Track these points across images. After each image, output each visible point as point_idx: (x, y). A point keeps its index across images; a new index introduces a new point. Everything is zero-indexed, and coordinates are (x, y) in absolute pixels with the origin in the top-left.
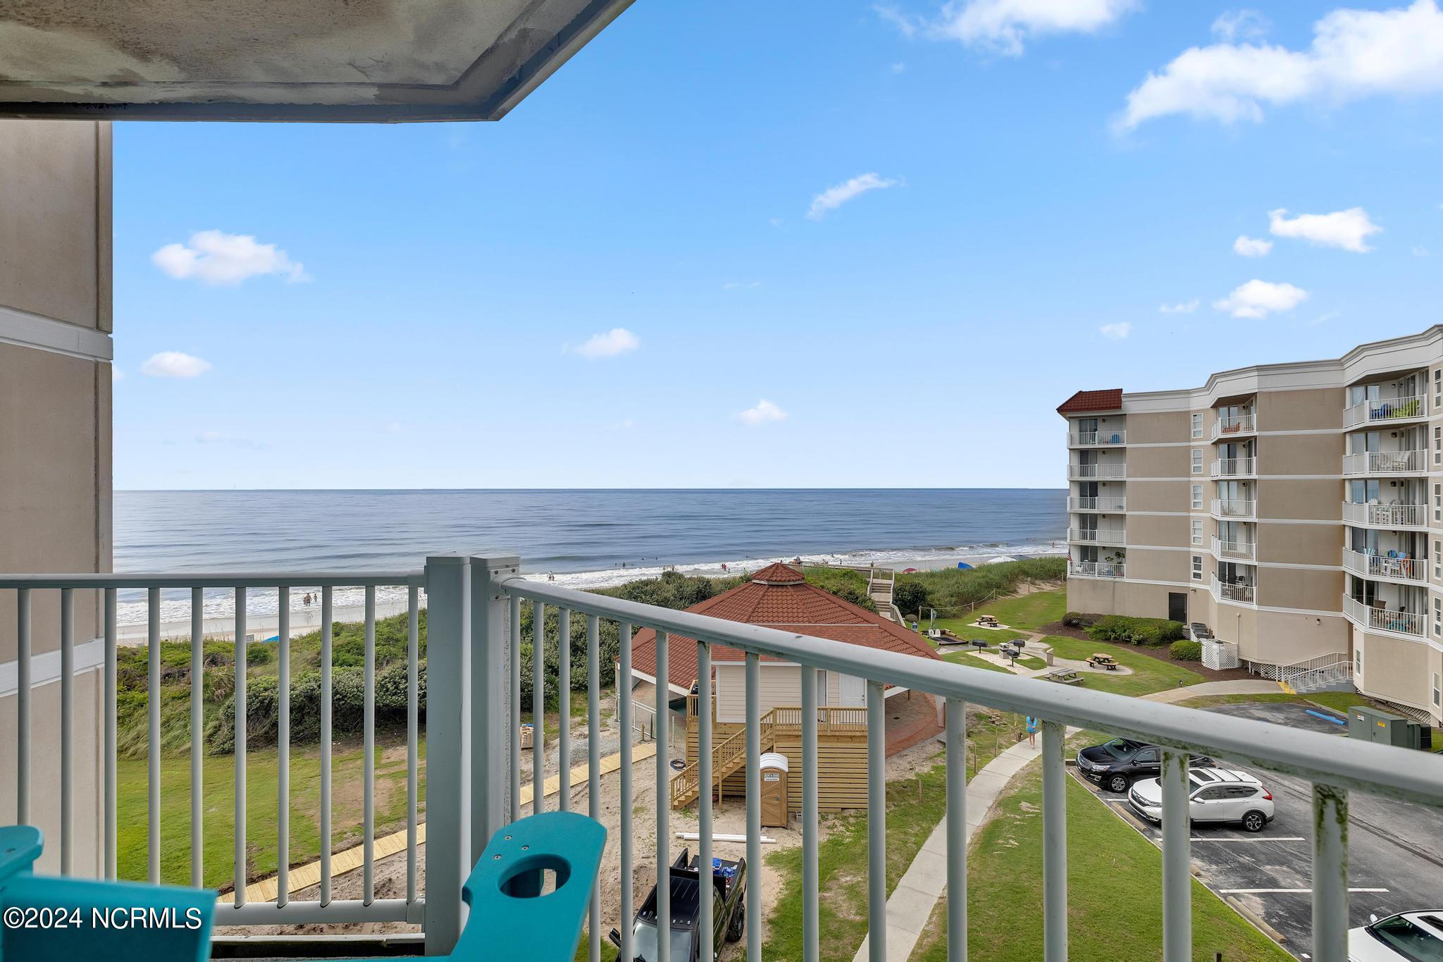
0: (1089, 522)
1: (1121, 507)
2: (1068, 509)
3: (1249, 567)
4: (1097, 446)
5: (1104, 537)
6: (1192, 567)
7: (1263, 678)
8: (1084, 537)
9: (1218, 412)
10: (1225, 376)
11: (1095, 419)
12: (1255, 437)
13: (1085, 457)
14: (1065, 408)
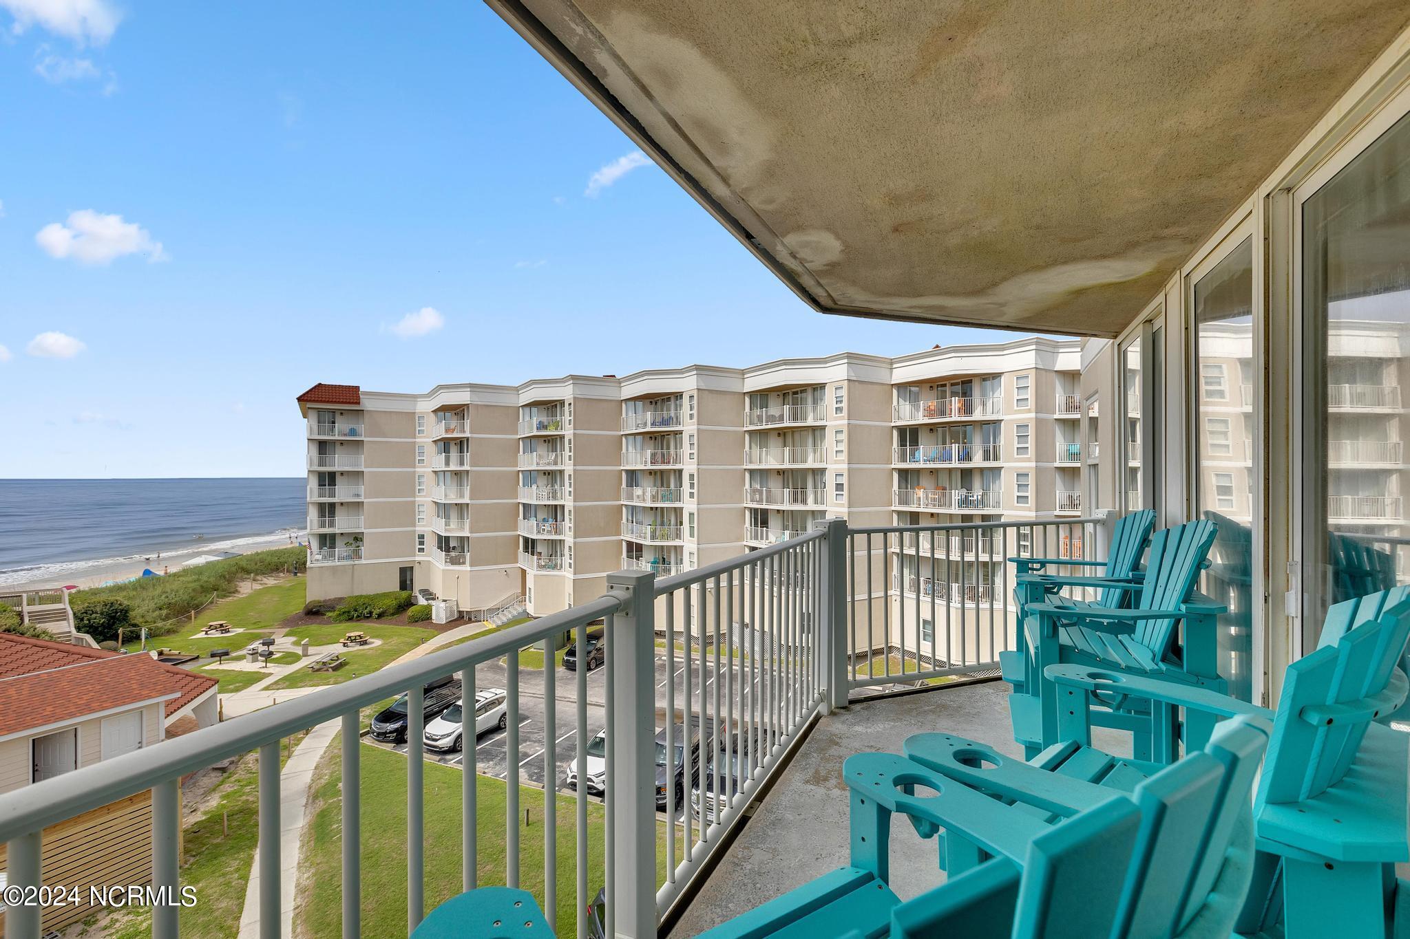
0: (327, 510)
1: (358, 495)
2: (308, 499)
3: (462, 539)
4: (337, 438)
5: (342, 524)
6: (417, 543)
7: (474, 622)
8: (323, 525)
9: (436, 416)
10: (448, 388)
11: (333, 412)
12: (468, 439)
13: (323, 447)
14: (305, 398)
